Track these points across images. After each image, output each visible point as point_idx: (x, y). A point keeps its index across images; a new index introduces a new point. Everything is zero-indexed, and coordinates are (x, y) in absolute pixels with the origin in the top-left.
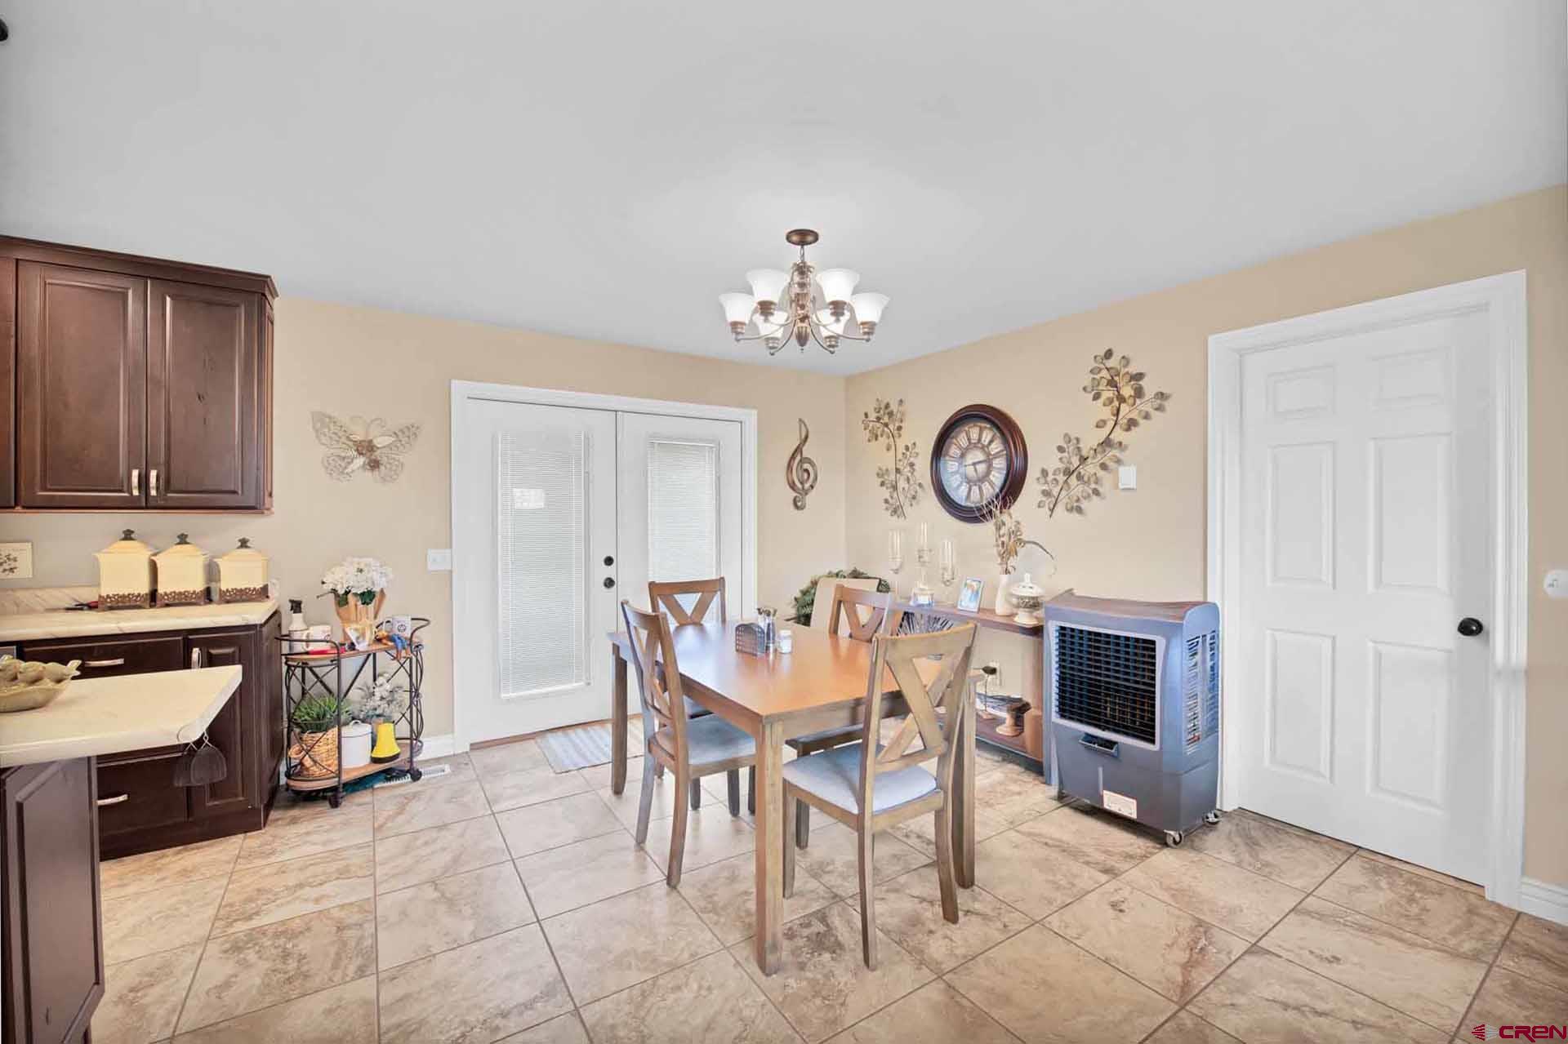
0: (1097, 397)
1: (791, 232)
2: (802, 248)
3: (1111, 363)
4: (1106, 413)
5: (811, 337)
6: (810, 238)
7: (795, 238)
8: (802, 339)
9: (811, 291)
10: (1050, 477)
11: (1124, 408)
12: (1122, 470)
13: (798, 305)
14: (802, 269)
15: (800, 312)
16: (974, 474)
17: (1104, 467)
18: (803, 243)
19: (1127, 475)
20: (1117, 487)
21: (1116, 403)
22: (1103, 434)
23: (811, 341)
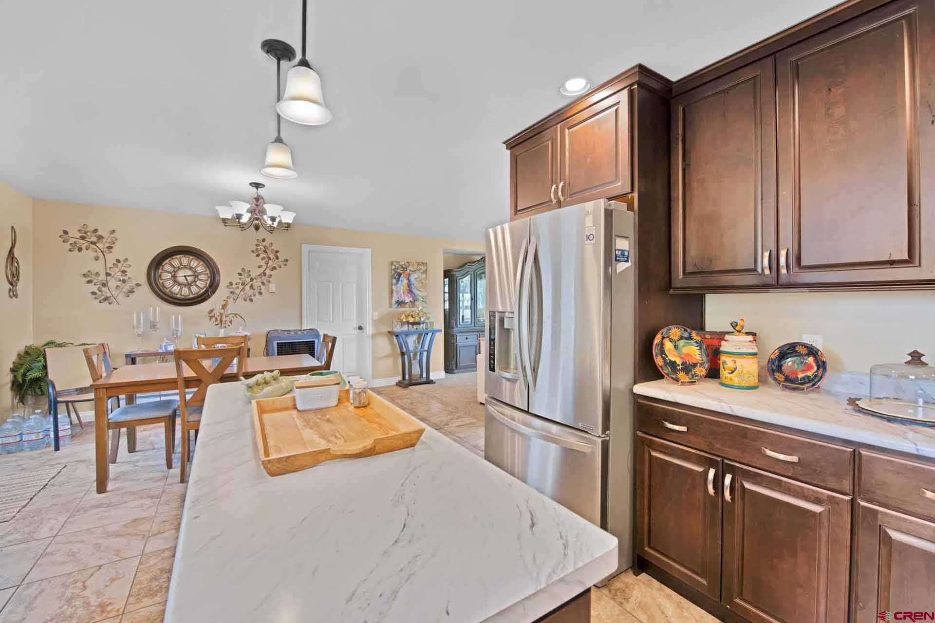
0: (258, 255)
3: (264, 244)
4: (263, 263)
5: (261, 227)
10: (234, 286)
11: (270, 262)
12: (271, 286)
15: (255, 216)
16: (186, 281)
17: (263, 283)
19: (272, 287)
20: (268, 291)
21: (267, 259)
22: (261, 270)
23: (261, 229)
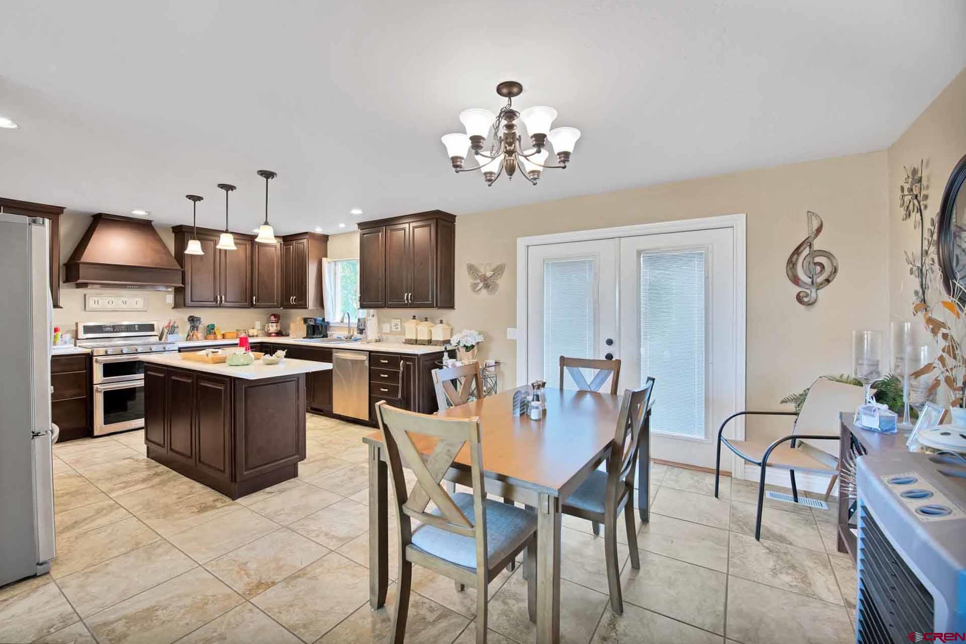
1: (501, 84)
2: (510, 98)
6: (515, 90)
7: (505, 91)
8: (511, 170)
9: (517, 131)
13: (507, 143)
14: (510, 114)
15: (508, 148)
18: (510, 95)
